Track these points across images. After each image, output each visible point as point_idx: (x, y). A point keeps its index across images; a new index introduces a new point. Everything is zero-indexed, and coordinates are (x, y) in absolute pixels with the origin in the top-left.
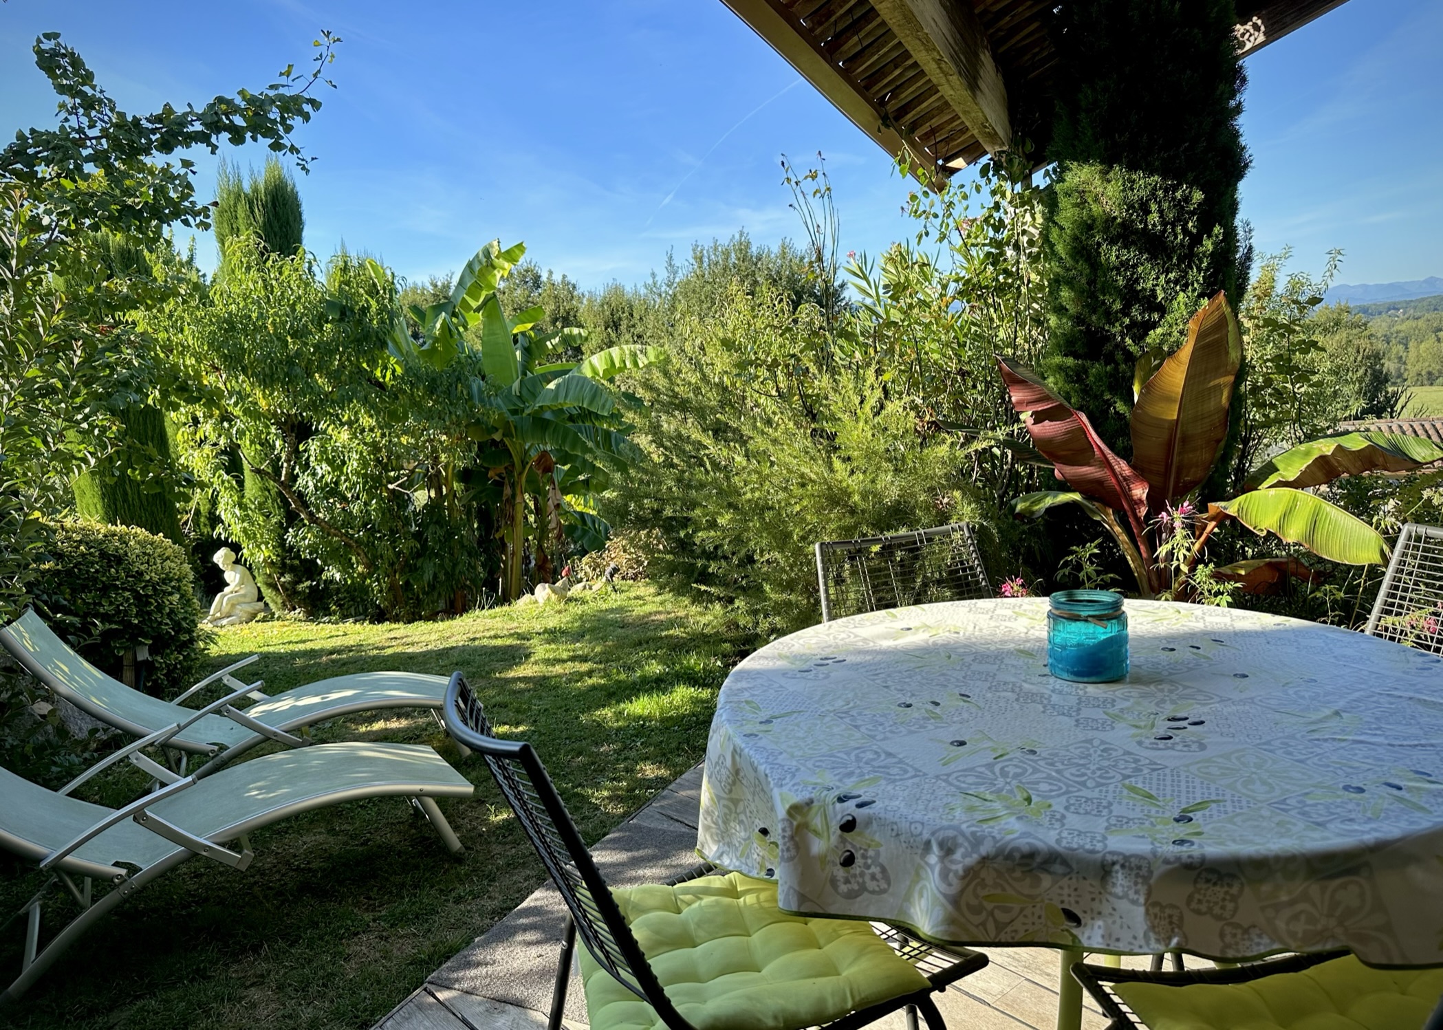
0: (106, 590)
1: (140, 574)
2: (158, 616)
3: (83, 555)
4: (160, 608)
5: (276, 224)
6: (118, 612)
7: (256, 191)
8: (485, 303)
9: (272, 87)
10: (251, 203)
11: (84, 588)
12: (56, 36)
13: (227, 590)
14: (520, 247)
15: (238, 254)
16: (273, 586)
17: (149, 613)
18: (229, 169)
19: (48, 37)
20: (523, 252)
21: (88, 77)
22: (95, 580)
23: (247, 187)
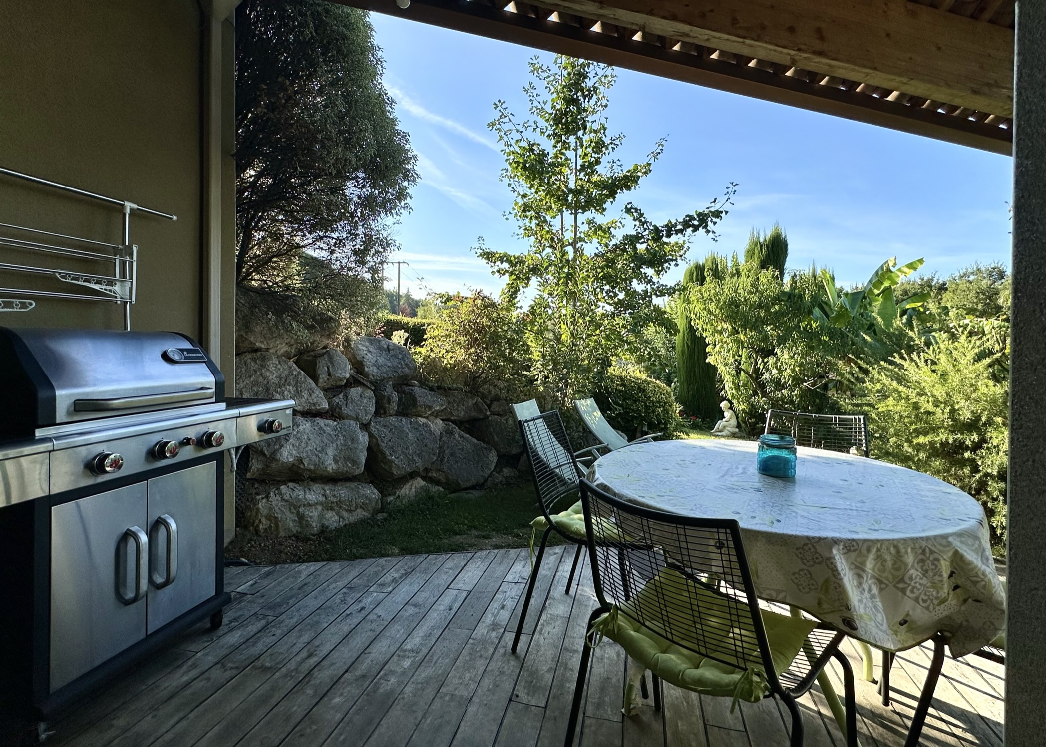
0: (635, 401)
1: (650, 397)
2: (652, 415)
3: (632, 387)
4: (653, 412)
5: (772, 255)
6: (638, 410)
7: (765, 240)
8: (883, 292)
9: (708, 208)
10: (761, 246)
11: (629, 399)
12: (631, 203)
13: (724, 420)
14: (921, 261)
15: (745, 271)
16: (745, 422)
17: (649, 413)
18: (755, 233)
19: (628, 204)
20: (922, 263)
21: (641, 215)
22: (633, 397)
23: (762, 240)
